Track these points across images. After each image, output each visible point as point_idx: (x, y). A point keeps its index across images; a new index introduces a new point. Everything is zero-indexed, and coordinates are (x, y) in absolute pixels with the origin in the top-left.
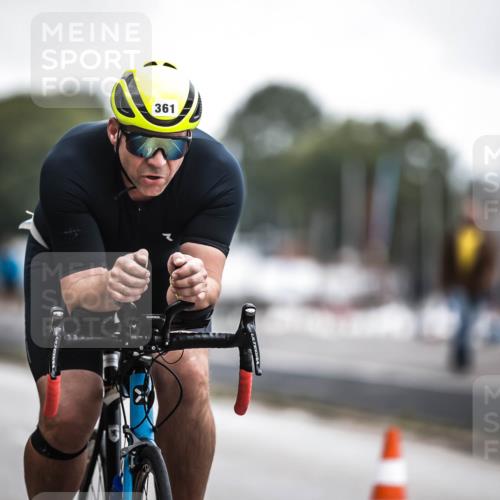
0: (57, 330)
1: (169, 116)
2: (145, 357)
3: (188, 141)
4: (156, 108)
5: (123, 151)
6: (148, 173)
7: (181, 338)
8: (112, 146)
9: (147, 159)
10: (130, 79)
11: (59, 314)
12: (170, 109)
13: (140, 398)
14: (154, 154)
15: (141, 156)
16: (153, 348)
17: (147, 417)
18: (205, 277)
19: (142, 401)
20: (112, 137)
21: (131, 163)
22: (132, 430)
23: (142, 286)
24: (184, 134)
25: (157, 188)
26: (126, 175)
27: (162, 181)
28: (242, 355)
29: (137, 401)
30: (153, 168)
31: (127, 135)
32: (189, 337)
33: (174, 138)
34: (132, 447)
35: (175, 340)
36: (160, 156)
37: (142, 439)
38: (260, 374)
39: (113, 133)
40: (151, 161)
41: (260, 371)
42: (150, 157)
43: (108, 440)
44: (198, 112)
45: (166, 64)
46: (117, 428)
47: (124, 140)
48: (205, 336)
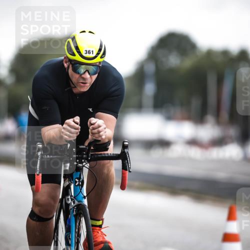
0: (39, 153)
1: (91, 56)
2: (80, 165)
3: (100, 67)
4: (85, 52)
5: (70, 71)
6: (82, 81)
7: (96, 156)
8: (65, 69)
9: (81, 75)
10: (73, 38)
11: (40, 146)
12: (91, 52)
13: (78, 183)
14: (84, 73)
15: (79, 73)
16: (83, 161)
17: (81, 191)
18: (105, 128)
19: (79, 185)
20: (65, 65)
21: (74, 77)
22: (74, 197)
23: (77, 133)
24: (98, 64)
25: (86, 88)
26: (72, 82)
27: (88, 84)
28: (123, 163)
29: (77, 184)
30: (84, 79)
31: (72, 64)
32: (99, 156)
33: (93, 65)
34: (75, 205)
35: (93, 157)
36: (87, 73)
37: (79, 202)
38: (130, 172)
39: (66, 63)
40: (83, 76)
41: (131, 170)
42: (82, 74)
43: (66, 203)
44: (104, 53)
45: (90, 32)
46: (69, 197)
47: (71, 66)
48: (106, 155)
